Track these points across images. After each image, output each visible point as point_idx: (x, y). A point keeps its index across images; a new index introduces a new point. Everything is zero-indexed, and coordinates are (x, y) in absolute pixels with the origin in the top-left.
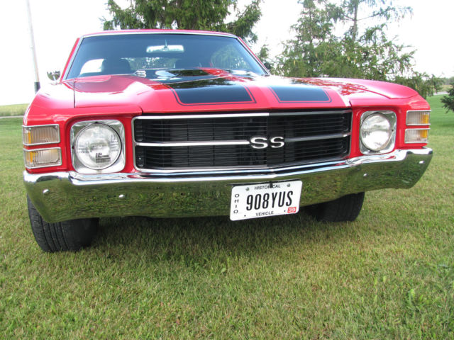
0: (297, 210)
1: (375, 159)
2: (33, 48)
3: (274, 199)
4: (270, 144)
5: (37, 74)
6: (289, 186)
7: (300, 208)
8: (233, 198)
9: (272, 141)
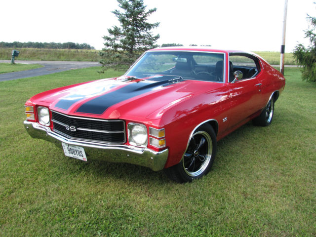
0: (87, 160)
2: (285, 22)
3: (76, 152)
4: (70, 129)
5: (284, 40)
6: (79, 148)
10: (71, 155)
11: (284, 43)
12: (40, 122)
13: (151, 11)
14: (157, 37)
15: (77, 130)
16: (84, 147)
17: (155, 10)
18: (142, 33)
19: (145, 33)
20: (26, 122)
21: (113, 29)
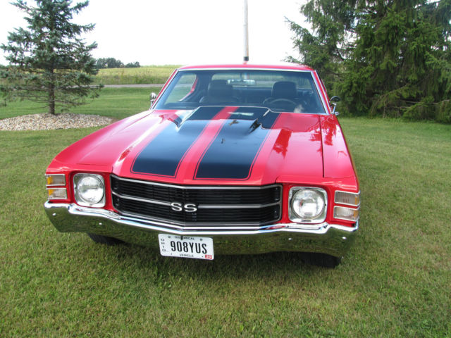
0: (213, 258)
1: (305, 229)
2: (246, 25)
3: (192, 247)
4: (184, 209)
5: (247, 50)
6: (201, 240)
7: (215, 256)
8: (160, 242)
9: (186, 206)
10: (177, 254)
11: (248, 54)
12: (79, 203)
13: (79, 6)
14: (94, 46)
15: (198, 209)
16: (213, 237)
17: (86, 4)
18: (66, 40)
19: (73, 41)
20: (48, 205)
21: (18, 33)
